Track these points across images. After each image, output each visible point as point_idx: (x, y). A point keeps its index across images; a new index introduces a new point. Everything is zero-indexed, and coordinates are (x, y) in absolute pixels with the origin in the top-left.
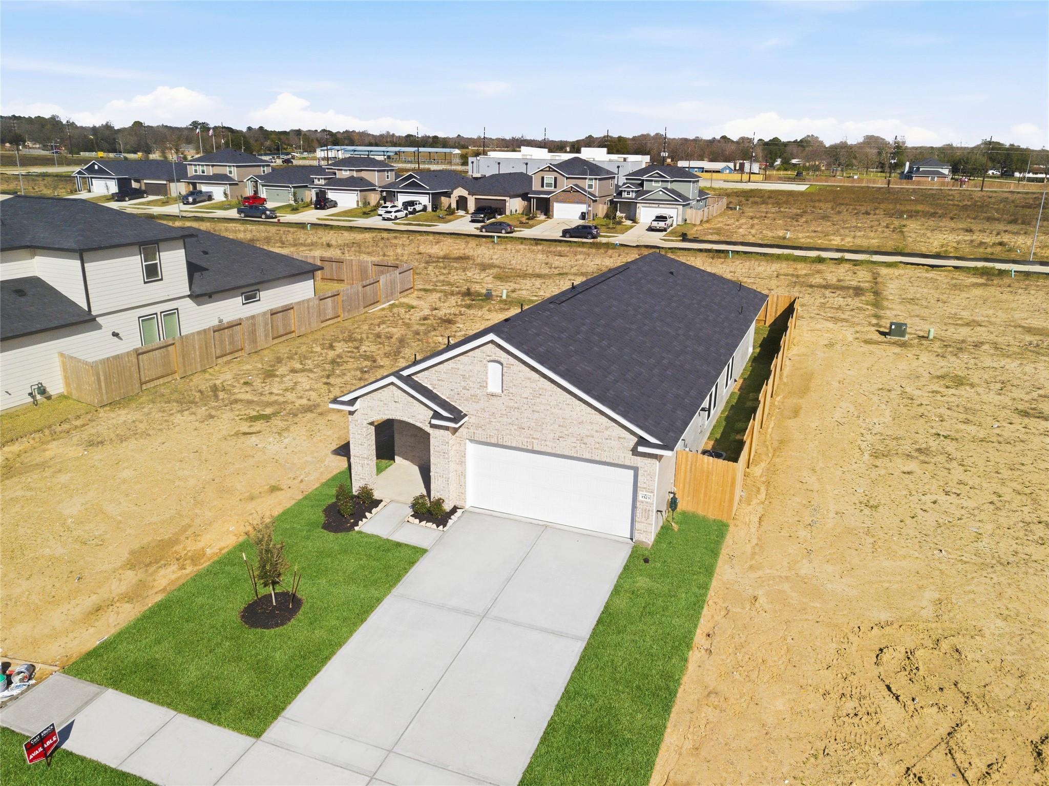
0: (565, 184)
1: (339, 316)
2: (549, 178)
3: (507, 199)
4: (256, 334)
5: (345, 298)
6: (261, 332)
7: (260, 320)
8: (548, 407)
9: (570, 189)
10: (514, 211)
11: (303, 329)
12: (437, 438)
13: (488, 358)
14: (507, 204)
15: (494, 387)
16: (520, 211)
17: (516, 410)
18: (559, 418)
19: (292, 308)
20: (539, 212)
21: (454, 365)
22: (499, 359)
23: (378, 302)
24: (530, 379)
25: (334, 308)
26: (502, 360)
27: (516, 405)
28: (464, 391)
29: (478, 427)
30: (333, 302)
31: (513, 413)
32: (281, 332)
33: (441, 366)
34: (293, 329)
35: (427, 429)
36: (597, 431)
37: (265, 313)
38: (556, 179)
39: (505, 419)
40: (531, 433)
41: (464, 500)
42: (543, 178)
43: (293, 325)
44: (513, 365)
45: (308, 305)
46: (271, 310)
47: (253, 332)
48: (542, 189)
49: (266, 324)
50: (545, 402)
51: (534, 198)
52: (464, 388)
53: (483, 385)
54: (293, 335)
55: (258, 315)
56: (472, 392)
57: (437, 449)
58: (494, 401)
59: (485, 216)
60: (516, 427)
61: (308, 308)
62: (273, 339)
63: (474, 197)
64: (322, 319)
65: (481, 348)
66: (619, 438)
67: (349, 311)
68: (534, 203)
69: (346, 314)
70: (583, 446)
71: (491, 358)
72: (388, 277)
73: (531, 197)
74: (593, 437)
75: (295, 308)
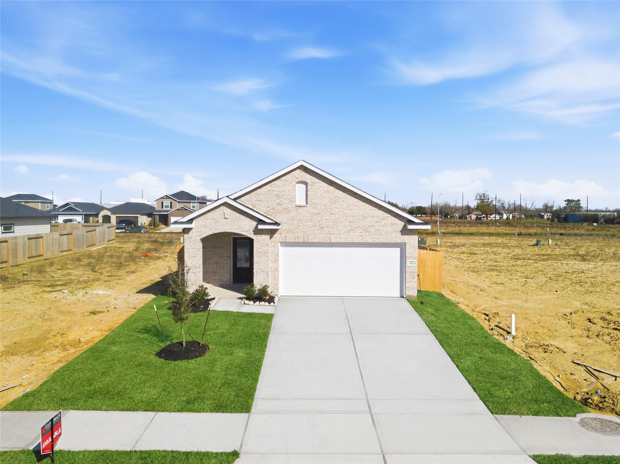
0: (177, 206)
1: (71, 250)
2: (167, 203)
3: (139, 216)
4: (17, 252)
5: (75, 237)
6: (20, 252)
7: (20, 241)
8: (342, 210)
9: (181, 208)
10: (143, 223)
11: (49, 254)
12: (260, 242)
13: (297, 180)
14: (139, 219)
15: (300, 200)
16: (147, 224)
17: (318, 215)
18: (349, 216)
19: (42, 237)
20: (161, 224)
21: (270, 188)
22: (305, 180)
23: (95, 245)
24: (328, 191)
25: (68, 243)
26: (307, 181)
27: (318, 211)
28: (277, 207)
29: (289, 231)
30: (68, 239)
31: (315, 217)
32: (34, 254)
33: (260, 190)
34: (42, 253)
35: (252, 236)
36: (376, 222)
37: (24, 237)
38: (171, 203)
39: (310, 223)
40: (330, 230)
41: (278, 289)
42: (162, 203)
43: (42, 250)
44: (315, 183)
45: (53, 237)
46: (28, 235)
47: (15, 250)
48: (162, 209)
49: (24, 246)
50: (338, 206)
51: (157, 214)
52: (279, 204)
53: (293, 200)
54: (41, 258)
55: (20, 237)
56: (284, 206)
57: (259, 250)
58: (301, 210)
59: (126, 225)
60: (317, 228)
61: (52, 239)
62: (29, 258)
63: (116, 215)
64: (61, 250)
65: (292, 173)
66: (392, 224)
67: (78, 247)
68: (157, 218)
69: (76, 249)
70: (367, 234)
71: (299, 180)
72: (101, 229)
73: (155, 214)
74: (374, 226)
75: (44, 237)
